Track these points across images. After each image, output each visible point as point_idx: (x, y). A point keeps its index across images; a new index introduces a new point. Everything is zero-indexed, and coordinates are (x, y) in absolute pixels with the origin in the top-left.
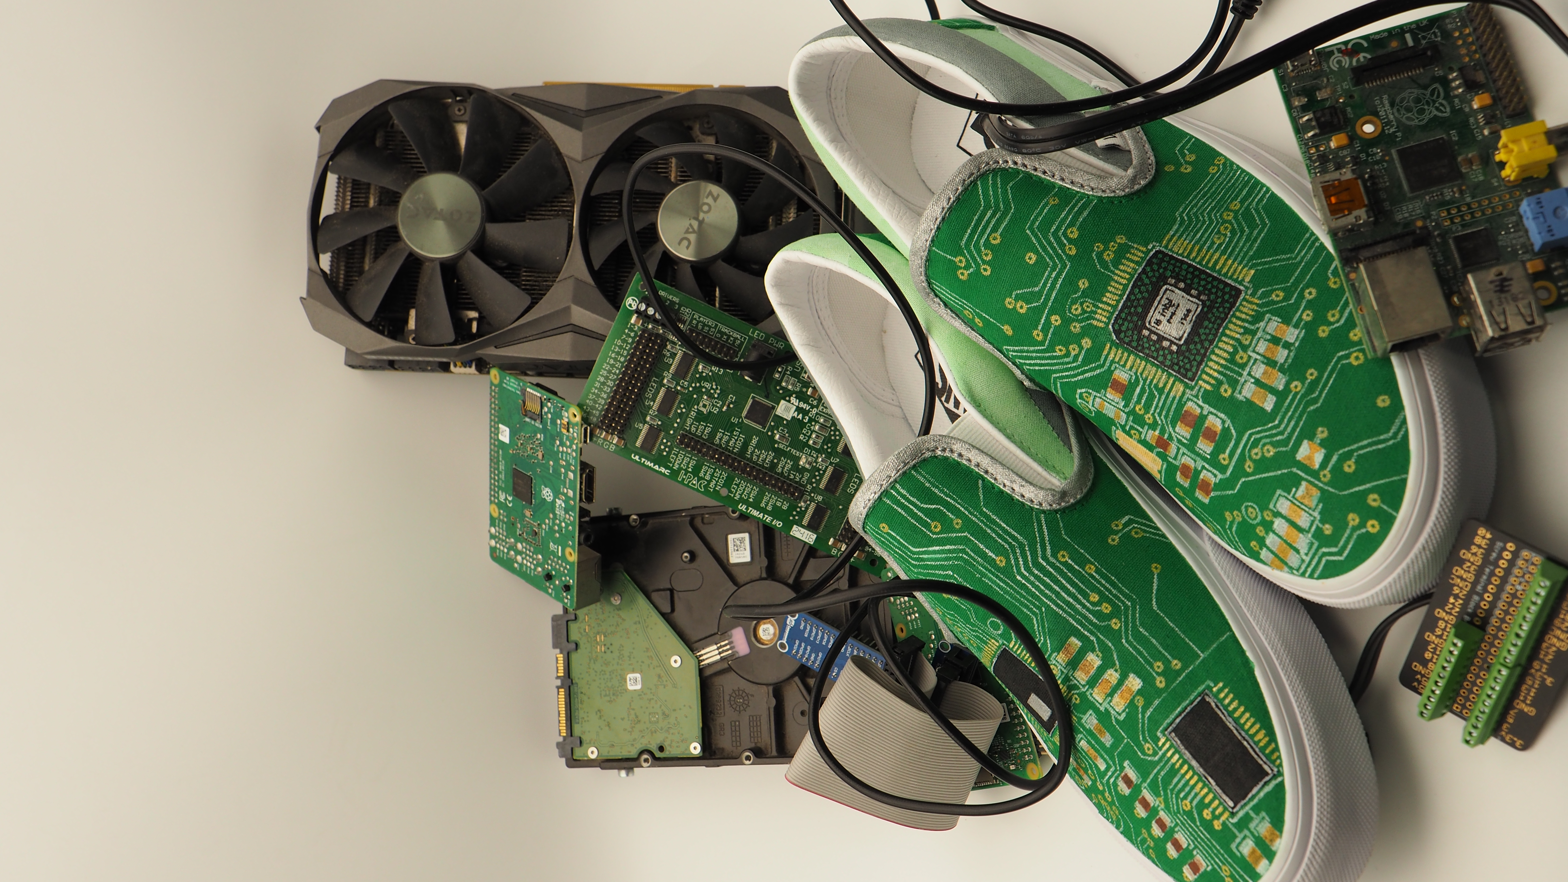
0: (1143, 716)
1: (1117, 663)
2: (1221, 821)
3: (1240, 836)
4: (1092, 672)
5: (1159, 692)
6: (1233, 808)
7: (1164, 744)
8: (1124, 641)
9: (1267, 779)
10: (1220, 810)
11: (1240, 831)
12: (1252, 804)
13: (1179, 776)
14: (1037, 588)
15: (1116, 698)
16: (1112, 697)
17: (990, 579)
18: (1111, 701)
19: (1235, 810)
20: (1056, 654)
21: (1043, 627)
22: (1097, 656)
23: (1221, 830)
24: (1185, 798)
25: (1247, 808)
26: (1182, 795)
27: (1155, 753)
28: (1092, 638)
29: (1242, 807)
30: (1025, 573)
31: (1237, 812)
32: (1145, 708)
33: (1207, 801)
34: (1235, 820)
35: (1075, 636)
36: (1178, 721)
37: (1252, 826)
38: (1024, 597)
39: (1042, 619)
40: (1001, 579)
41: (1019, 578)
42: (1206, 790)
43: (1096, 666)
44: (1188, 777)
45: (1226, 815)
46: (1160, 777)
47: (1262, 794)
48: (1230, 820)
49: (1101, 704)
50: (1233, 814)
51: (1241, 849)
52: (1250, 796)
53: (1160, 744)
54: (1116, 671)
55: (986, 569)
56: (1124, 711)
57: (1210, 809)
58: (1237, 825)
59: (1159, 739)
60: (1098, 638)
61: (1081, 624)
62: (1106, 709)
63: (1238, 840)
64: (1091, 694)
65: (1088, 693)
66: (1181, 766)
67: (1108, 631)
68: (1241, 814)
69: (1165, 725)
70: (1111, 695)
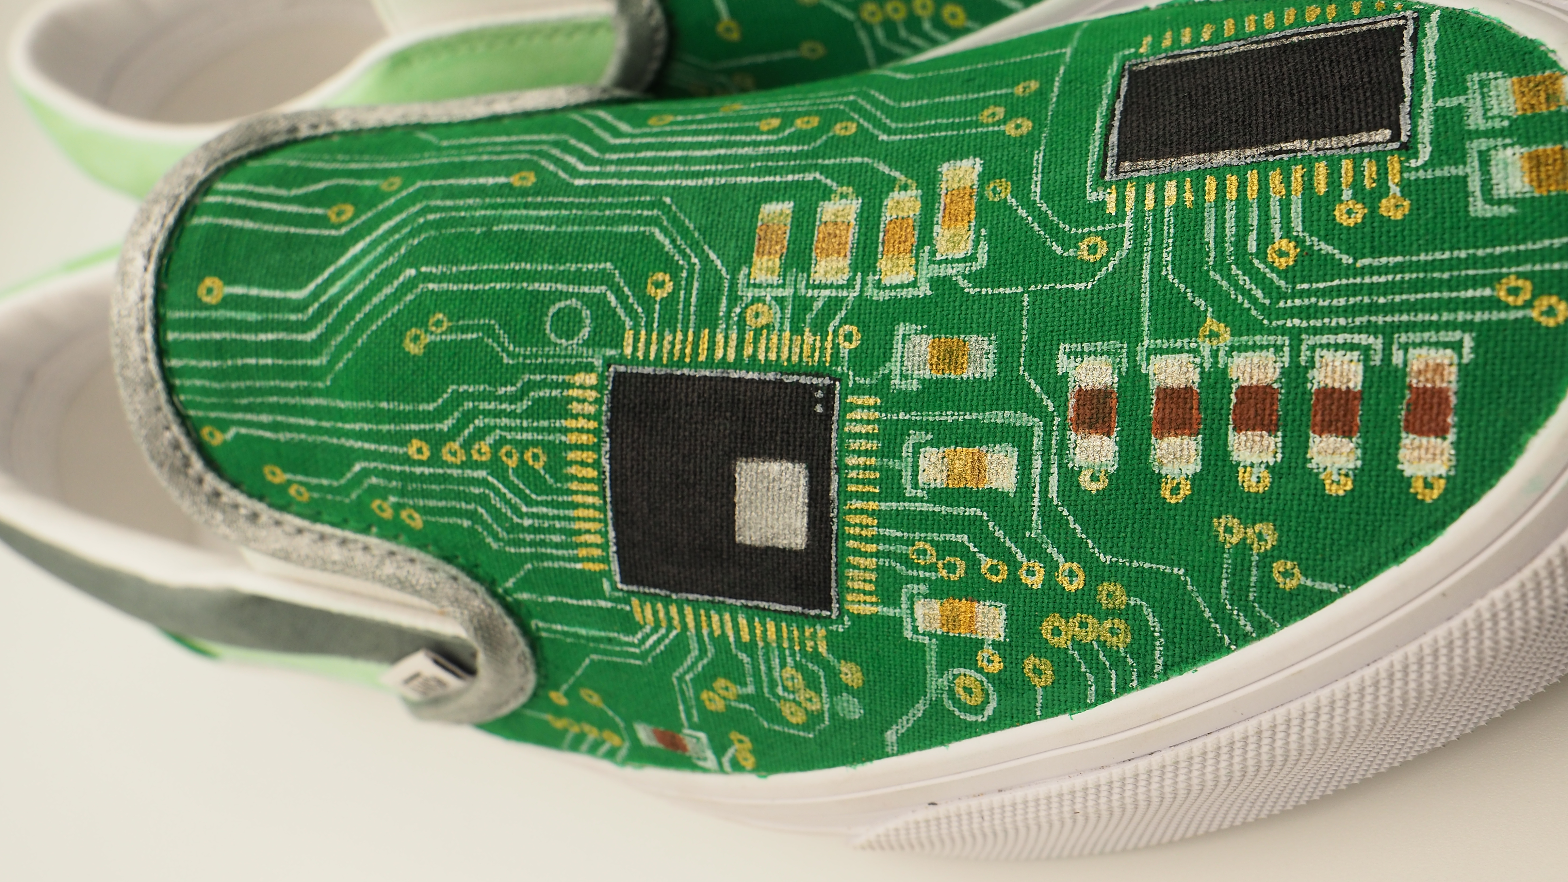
0: (1031, 206)
1: (897, 174)
2: (1395, 190)
3: (1472, 171)
4: (851, 236)
5: (1029, 142)
6: (1396, 137)
7: (1121, 201)
8: (884, 137)
9: (1408, 34)
10: (1370, 169)
11: (1462, 160)
12: (1428, 90)
13: (1210, 217)
14: (631, 175)
15: (941, 234)
16: (931, 244)
17: (511, 220)
18: (933, 253)
19: (1404, 138)
20: (745, 270)
21: (685, 233)
22: (843, 196)
23: (1416, 208)
24: (1265, 239)
25: (1427, 104)
26: (1252, 247)
27: (1114, 240)
28: (809, 177)
29: (1413, 116)
30: (590, 169)
31: (1413, 135)
32: (1022, 192)
33: (1321, 188)
34: (1425, 153)
35: (769, 199)
36: (1114, 138)
37: (1475, 120)
38: (609, 206)
39: (674, 220)
40: (538, 206)
41: (579, 182)
42: (1298, 173)
43: (852, 218)
44: (1232, 193)
45: (1394, 164)
46: (1168, 272)
47: (1430, 56)
48: (1413, 163)
49: (914, 284)
50: (1408, 148)
51: (1500, 192)
52: (1407, 81)
53: (1111, 209)
54: (905, 188)
55: (494, 207)
56: (976, 243)
57: (1347, 194)
58: (1438, 158)
59: (1101, 205)
60: (824, 170)
61: (770, 171)
62: (934, 282)
63: (1475, 184)
64: (878, 285)
65: (870, 291)
66: (1199, 190)
67: (838, 146)
68: (1425, 127)
69: (1091, 169)
70: (926, 237)
